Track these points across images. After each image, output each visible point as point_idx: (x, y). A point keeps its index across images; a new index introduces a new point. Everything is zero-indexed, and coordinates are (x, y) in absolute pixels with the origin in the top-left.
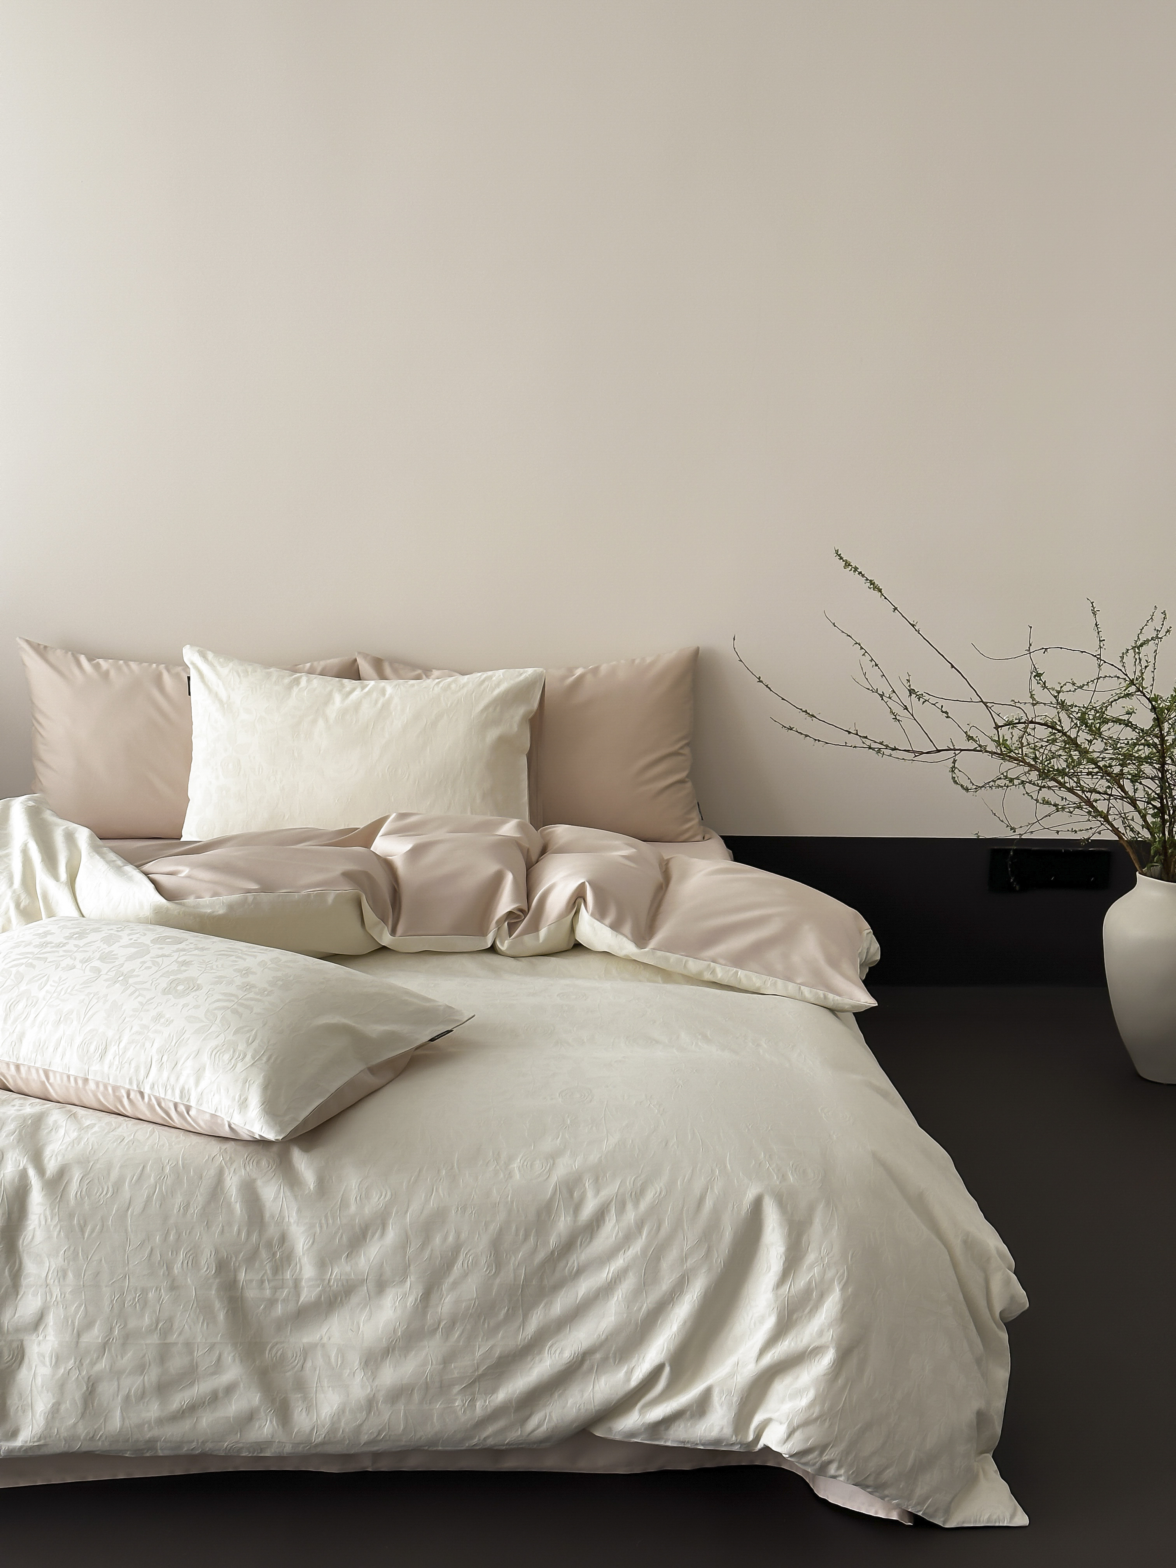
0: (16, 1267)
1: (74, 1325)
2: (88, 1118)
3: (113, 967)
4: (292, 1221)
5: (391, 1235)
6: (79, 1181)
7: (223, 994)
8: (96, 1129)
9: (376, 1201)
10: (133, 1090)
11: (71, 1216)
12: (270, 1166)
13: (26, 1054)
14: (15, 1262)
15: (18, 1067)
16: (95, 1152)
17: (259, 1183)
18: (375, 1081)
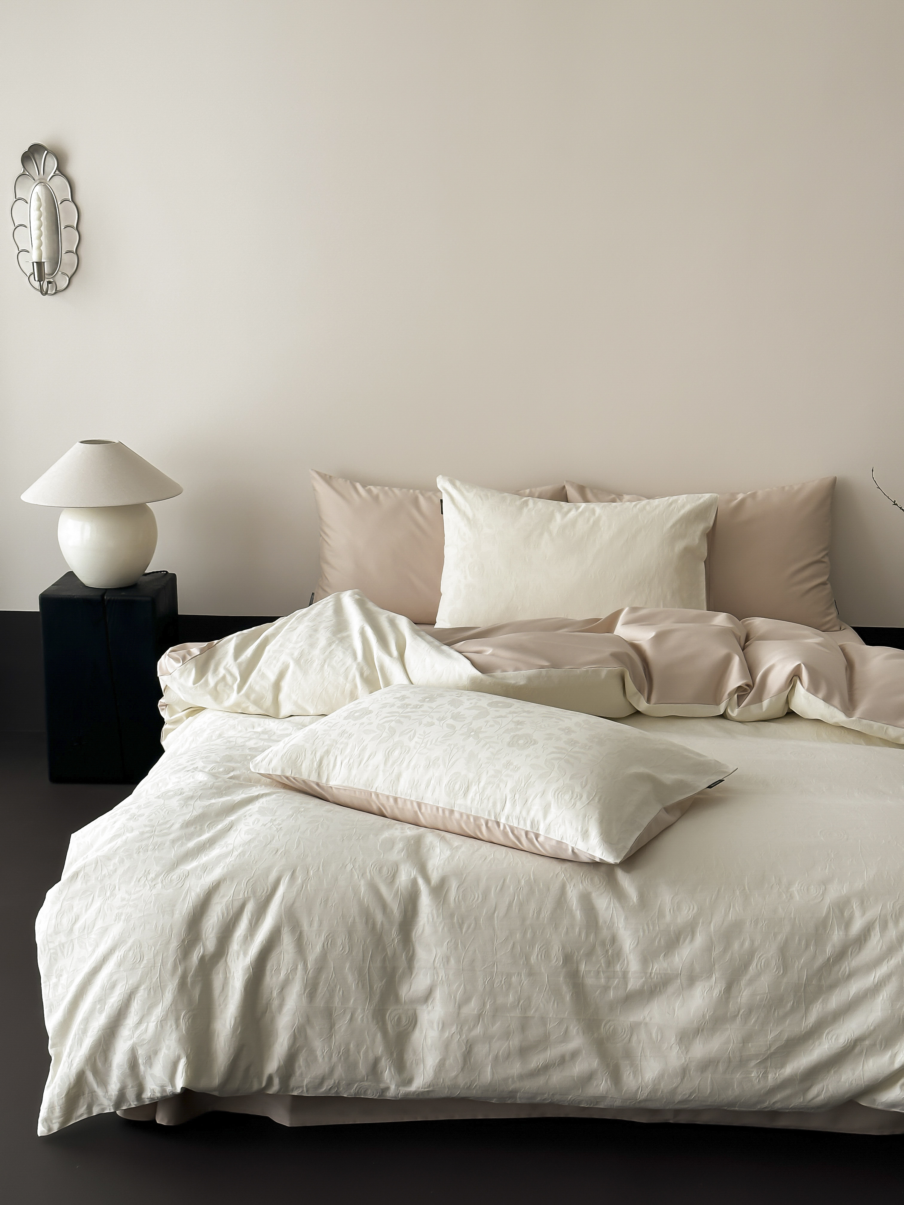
0: (411, 953)
1: (456, 1000)
2: (457, 841)
3: (464, 725)
4: (620, 926)
5: (700, 940)
6: (456, 889)
7: (555, 748)
8: (463, 849)
9: (686, 913)
10: (491, 820)
11: (452, 916)
12: (601, 883)
13: (403, 789)
14: (410, 949)
15: (396, 800)
16: (466, 867)
17: (594, 895)
18: (669, 818)
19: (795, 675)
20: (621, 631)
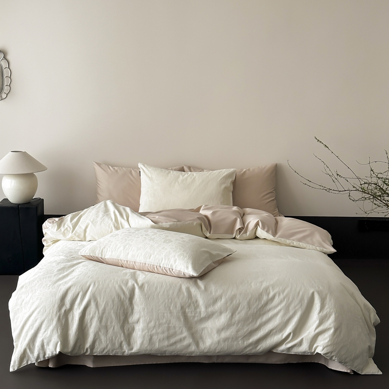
0: (132, 307)
1: (147, 322)
2: (147, 273)
3: (149, 237)
4: (199, 297)
5: (223, 300)
6: (147, 287)
7: (178, 243)
8: (149, 275)
9: (219, 292)
10: (158, 266)
11: (146, 295)
12: (193, 284)
13: (130, 258)
15: (127, 261)
16: (150, 280)
17: (190, 288)
18: (215, 265)
19: (257, 224)
20: (202, 212)
